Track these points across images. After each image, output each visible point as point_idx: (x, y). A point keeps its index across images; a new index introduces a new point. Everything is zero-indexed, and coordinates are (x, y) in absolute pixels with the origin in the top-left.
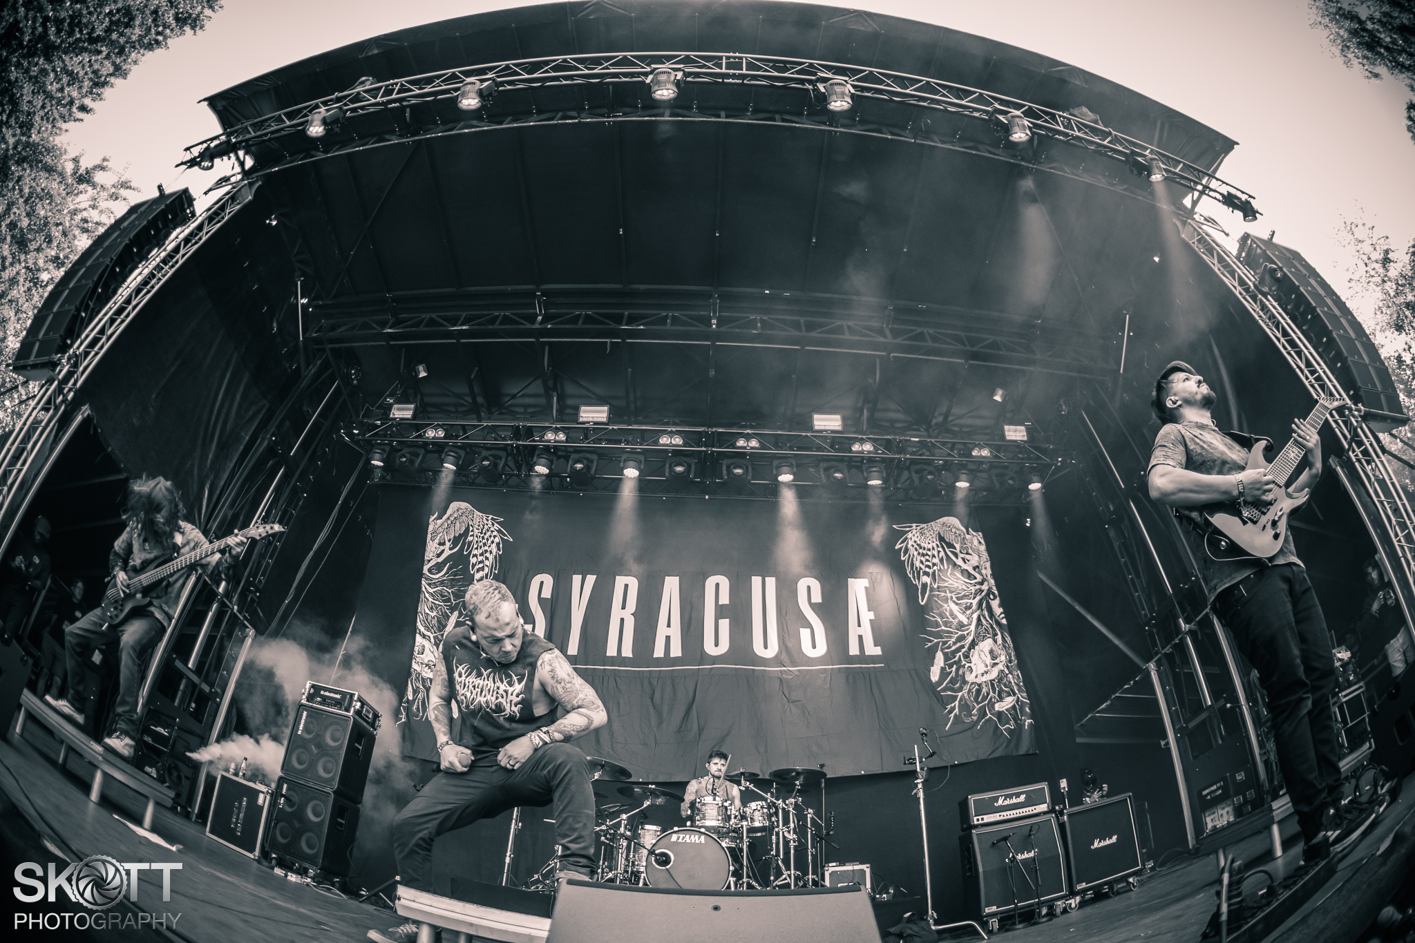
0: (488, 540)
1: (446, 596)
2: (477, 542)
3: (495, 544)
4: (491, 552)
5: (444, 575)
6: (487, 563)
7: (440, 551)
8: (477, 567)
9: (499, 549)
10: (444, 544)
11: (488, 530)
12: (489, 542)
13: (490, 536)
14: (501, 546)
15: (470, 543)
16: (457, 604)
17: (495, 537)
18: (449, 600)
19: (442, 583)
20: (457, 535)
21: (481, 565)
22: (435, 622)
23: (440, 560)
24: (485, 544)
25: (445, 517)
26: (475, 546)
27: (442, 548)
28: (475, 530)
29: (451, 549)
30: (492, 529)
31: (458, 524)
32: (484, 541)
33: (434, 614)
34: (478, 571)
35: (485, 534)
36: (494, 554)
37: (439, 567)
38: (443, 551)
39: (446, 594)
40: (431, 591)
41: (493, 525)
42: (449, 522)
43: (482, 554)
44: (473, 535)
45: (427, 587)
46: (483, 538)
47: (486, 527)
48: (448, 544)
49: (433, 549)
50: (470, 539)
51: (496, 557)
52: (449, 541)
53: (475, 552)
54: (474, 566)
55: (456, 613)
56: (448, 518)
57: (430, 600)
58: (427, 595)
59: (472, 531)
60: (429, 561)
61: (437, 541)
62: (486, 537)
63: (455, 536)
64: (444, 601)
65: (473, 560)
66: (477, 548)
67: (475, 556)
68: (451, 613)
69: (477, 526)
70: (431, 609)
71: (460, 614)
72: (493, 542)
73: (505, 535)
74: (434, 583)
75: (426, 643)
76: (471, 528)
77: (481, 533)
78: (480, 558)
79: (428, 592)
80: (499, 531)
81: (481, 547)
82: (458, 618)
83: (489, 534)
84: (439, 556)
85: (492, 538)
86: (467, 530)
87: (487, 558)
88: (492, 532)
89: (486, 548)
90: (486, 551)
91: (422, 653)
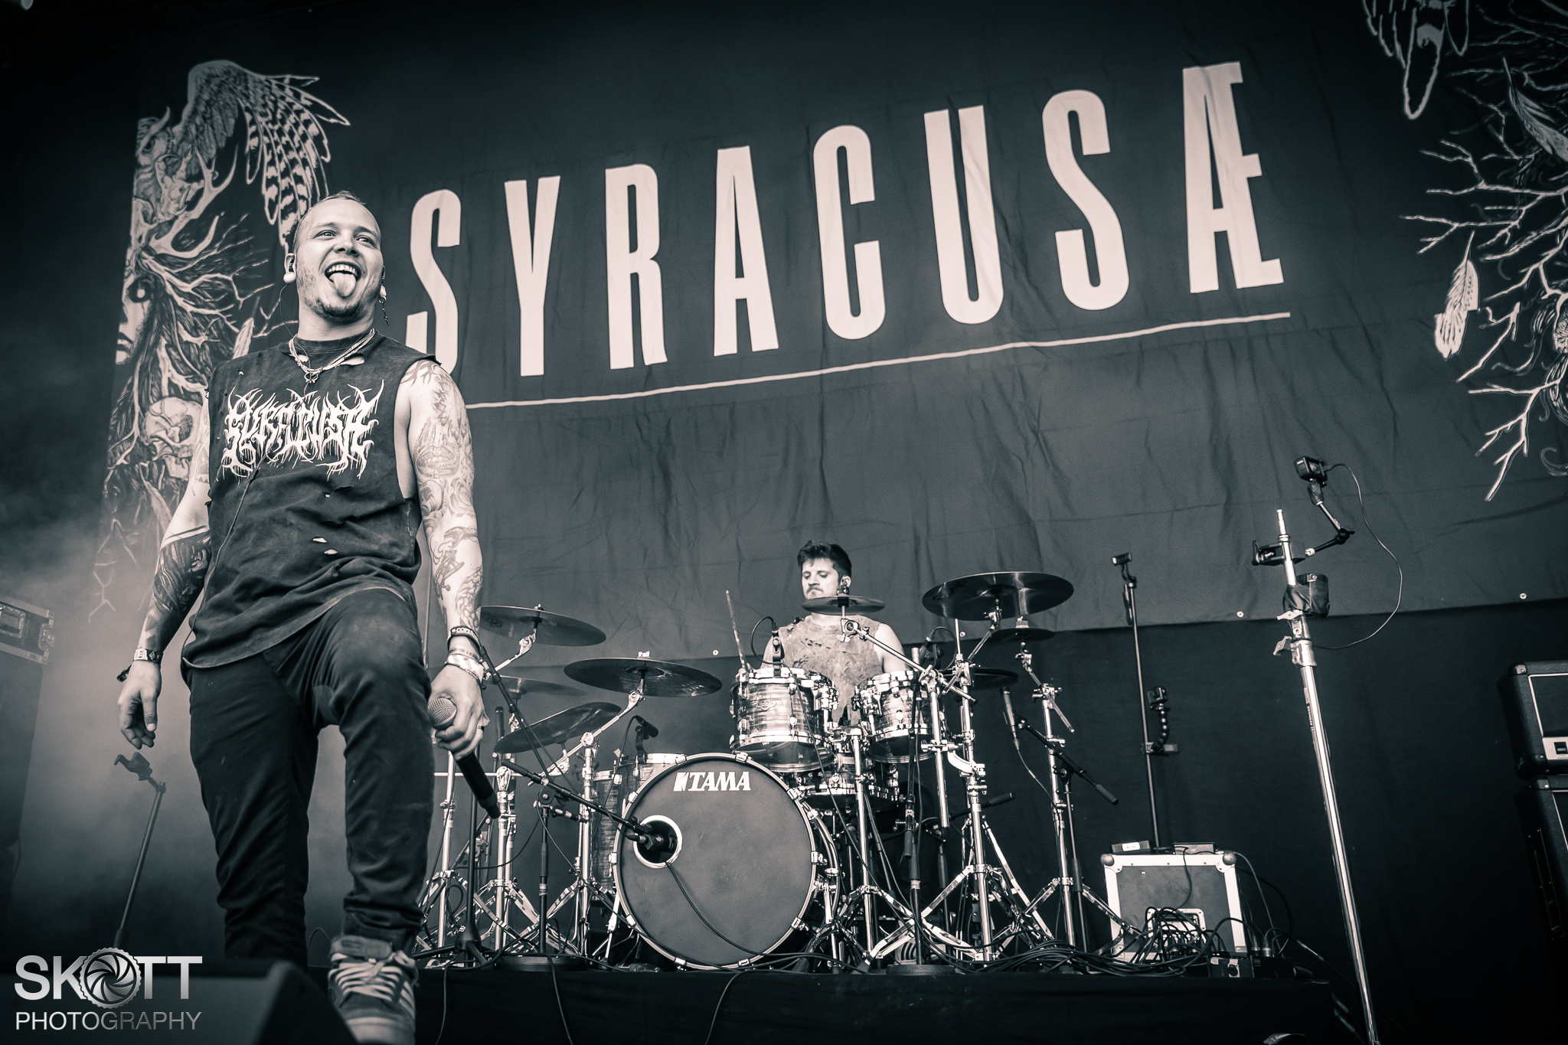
0: (291, 134)
1: (223, 292)
2: (269, 146)
3: (310, 142)
4: (305, 163)
5: (211, 247)
6: (301, 190)
7: (192, 194)
8: (281, 206)
9: (322, 152)
10: (199, 177)
11: (287, 112)
12: (297, 138)
13: (296, 125)
14: (325, 142)
15: (254, 152)
16: (249, 304)
17: (307, 123)
18: (231, 298)
19: (208, 265)
20: (222, 144)
21: (288, 199)
22: (205, 356)
23: (196, 213)
24: (287, 148)
25: (186, 113)
26: (268, 158)
27: (196, 186)
28: (259, 119)
29: (216, 183)
30: (297, 106)
31: (218, 117)
32: (286, 139)
33: (203, 338)
34: (285, 214)
35: (283, 122)
36: (313, 164)
37: (194, 232)
38: (199, 194)
39: (223, 287)
40: (188, 288)
41: (297, 96)
42: (198, 120)
43: (285, 174)
44: (255, 134)
45: (178, 282)
46: (281, 133)
47: (281, 105)
48: (208, 174)
49: (176, 193)
50: (252, 143)
51: (318, 171)
52: (209, 166)
53: (270, 172)
54: (273, 205)
55: (249, 323)
56: (195, 112)
57: (189, 308)
58: (180, 301)
59: (253, 122)
60: (171, 223)
61: (181, 173)
62: (286, 128)
63: (219, 150)
64: (220, 305)
65: (269, 193)
66: (272, 163)
67: (272, 181)
68: (239, 326)
69: (259, 109)
70: (194, 331)
71: (259, 323)
72: (304, 137)
73: (330, 115)
74: (192, 269)
75: (191, 409)
76: (248, 117)
77: (274, 122)
78: (284, 183)
79: (181, 294)
80: (315, 108)
81: (280, 157)
82: (256, 332)
83: (292, 118)
84: (191, 205)
85: (302, 128)
86: (241, 126)
87: (299, 180)
88: (298, 113)
89: (293, 155)
90: (293, 162)
91: (188, 435)
